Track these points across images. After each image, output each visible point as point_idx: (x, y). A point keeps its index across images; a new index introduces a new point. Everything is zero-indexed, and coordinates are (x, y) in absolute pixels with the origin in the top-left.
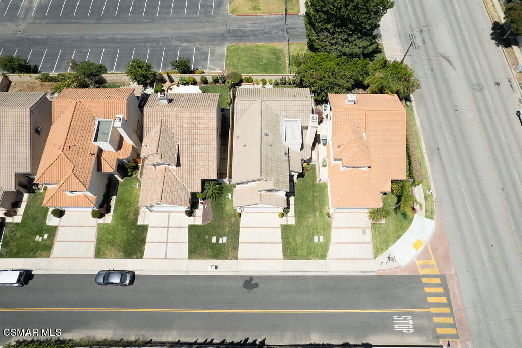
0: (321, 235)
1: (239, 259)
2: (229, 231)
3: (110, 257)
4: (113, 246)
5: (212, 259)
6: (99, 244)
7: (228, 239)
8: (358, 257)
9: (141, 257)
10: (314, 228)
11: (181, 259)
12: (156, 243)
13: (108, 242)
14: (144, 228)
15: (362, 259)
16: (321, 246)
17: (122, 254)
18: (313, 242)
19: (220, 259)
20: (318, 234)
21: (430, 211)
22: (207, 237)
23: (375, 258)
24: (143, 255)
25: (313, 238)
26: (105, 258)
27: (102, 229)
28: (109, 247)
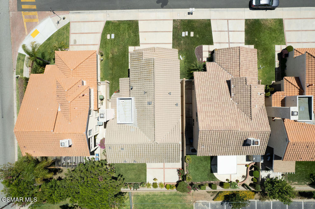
0: (108, 39)
1: (171, 20)
2: (181, 40)
3: (271, 20)
4: (270, 28)
5: (193, 20)
6: (282, 29)
7: (181, 34)
8: (82, 24)
9: (246, 20)
10: (114, 44)
11: (216, 19)
12: (237, 31)
13: (274, 31)
14: (248, 42)
15: (79, 22)
16: (110, 31)
17: (262, 23)
18: (115, 34)
19: (187, 20)
20: (111, 40)
21: (20, 61)
22: (198, 36)
23: (69, 23)
24: (245, 22)
25: (115, 37)
26: (275, 19)
27: (282, 41)
28: (273, 27)
